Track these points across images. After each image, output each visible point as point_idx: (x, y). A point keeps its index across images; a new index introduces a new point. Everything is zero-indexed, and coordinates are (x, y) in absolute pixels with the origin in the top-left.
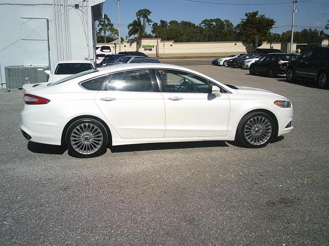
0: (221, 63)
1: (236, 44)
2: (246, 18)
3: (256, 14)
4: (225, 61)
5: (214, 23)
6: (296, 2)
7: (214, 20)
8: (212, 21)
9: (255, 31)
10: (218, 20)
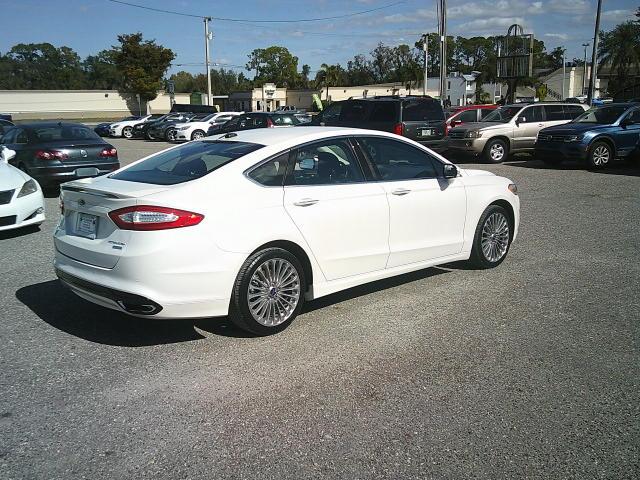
0: (118, 132)
1: (106, 96)
2: (120, 45)
3: (137, 38)
4: (125, 128)
5: (39, 53)
6: (209, 20)
7: (39, 47)
8: (33, 47)
9: (141, 70)
10: (46, 47)
